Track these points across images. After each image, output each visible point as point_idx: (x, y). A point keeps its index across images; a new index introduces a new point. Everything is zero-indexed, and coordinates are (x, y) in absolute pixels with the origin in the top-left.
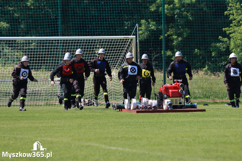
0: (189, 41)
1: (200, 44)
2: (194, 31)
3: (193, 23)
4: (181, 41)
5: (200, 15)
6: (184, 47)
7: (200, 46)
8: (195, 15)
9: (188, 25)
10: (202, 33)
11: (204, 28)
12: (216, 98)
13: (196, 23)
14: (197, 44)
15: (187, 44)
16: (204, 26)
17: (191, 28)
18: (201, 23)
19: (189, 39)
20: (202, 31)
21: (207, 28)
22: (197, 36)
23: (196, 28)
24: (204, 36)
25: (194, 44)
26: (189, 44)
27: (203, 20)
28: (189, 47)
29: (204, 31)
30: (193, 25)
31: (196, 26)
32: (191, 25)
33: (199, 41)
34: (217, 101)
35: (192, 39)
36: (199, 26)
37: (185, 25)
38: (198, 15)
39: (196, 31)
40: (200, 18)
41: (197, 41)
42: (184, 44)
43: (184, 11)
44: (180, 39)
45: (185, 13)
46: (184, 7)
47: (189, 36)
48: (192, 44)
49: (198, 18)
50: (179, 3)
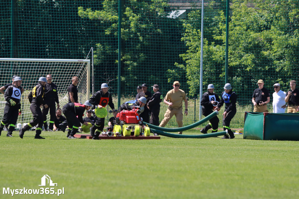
0: (145, 67)
1: (155, 70)
2: (150, 56)
3: (149, 48)
4: (137, 66)
5: (157, 40)
6: (140, 72)
7: (156, 72)
8: (152, 40)
9: (144, 50)
10: (158, 59)
11: (160, 54)
12: (171, 126)
13: (152, 48)
14: (153, 70)
15: (142, 69)
16: (160, 51)
17: (147, 53)
18: (157, 48)
19: (145, 64)
20: (158, 56)
21: (163, 54)
22: (153, 62)
23: (152, 53)
24: (160, 62)
25: (150, 70)
26: (145, 69)
27: (160, 46)
28: (145, 72)
29: (160, 56)
30: (149, 51)
31: (152, 51)
32: (147, 50)
33: (155, 67)
35: (147, 64)
36: (155, 51)
37: (141, 50)
38: (154, 40)
39: (152, 56)
40: (157, 43)
41: (153, 67)
42: (140, 69)
43: (141, 36)
44: (135, 64)
45: (141, 38)
46: (140, 31)
47: (145, 61)
48: (148, 69)
49: (154, 43)
50: (135, 28)
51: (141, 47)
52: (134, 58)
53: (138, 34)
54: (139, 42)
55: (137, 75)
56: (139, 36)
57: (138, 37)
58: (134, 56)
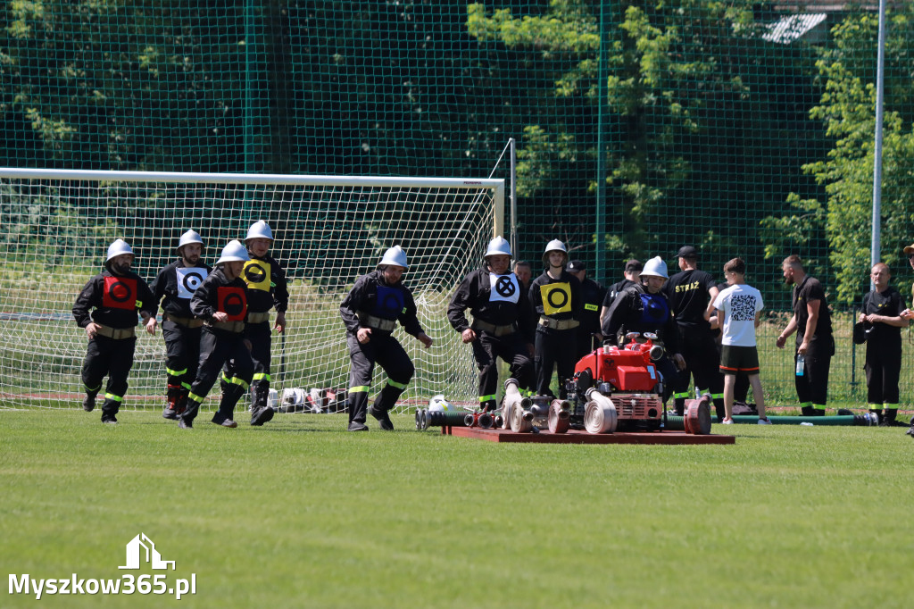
0: (688, 203)
1: (724, 214)
2: (705, 168)
3: (704, 140)
4: (661, 200)
5: (729, 114)
6: (671, 220)
7: (724, 222)
8: (711, 113)
9: (687, 148)
10: (732, 178)
11: (740, 160)
12: (774, 401)
13: (712, 141)
14: (715, 214)
15: (680, 212)
16: (740, 151)
17: (696, 158)
18: (730, 142)
19: (688, 194)
20: (732, 169)
21: (749, 160)
22: (715, 187)
23: (713, 159)
24: (740, 187)
25: (707, 213)
26: (688, 212)
27: (739, 133)
28: (689, 221)
29: (741, 169)
30: (704, 150)
31: (713, 150)
32: (695, 149)
33: (723, 205)
34: (775, 409)
35: (697, 194)
36: (722, 151)
37: (677, 148)
38: (720, 114)
39: (714, 168)
40: (729, 124)
41: (716, 204)
42: (671, 211)
43: (674, 101)
44: (656, 194)
45: (675, 107)
46: (673, 85)
47: (688, 185)
48: (698, 212)
49: (720, 123)
50: (657, 73)
51: (677, 139)
52: (653, 174)
53: (665, 93)
54: (668, 121)
55: (662, 229)
56: (670, 100)
57: (667, 103)
58: (653, 166)
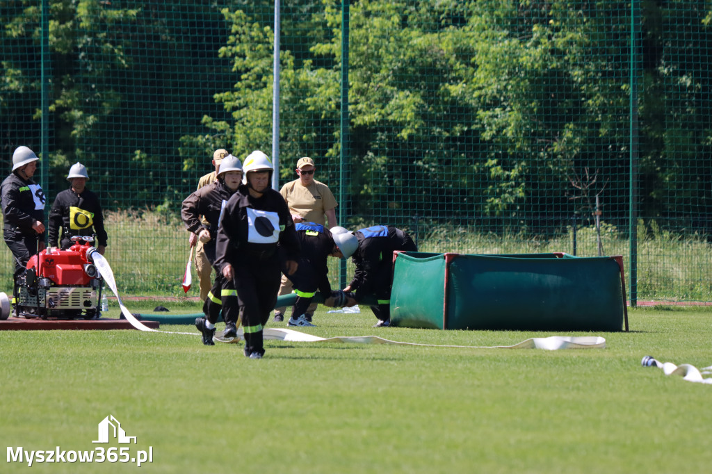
0: (117, 127)
1: (147, 136)
2: (131, 98)
3: (129, 75)
4: (95, 125)
5: (151, 53)
6: (103, 142)
7: (148, 143)
8: (136, 52)
9: (115, 82)
10: (153, 106)
11: (160, 91)
13: (137, 75)
14: (140, 136)
15: (110, 134)
16: (160, 83)
17: (123, 90)
18: (152, 75)
19: (117, 119)
20: (153, 98)
21: (168, 91)
22: (139, 113)
23: (138, 90)
24: (161, 114)
25: (132, 135)
26: (118, 135)
27: (159, 68)
28: (118, 142)
29: (160, 99)
30: (130, 82)
31: (137, 83)
32: (123, 82)
33: (147, 128)
34: (193, 299)
35: (125, 120)
36: (145, 83)
37: (108, 81)
38: (143, 52)
39: (139, 98)
40: (151, 60)
41: (140, 128)
42: (103, 134)
43: (106, 42)
44: (92, 120)
45: (108, 47)
46: (105, 28)
47: (117, 112)
48: (126, 134)
49: (143, 60)
50: (91, 18)
53: (99, 35)
56: (103, 41)
57: (100, 43)
